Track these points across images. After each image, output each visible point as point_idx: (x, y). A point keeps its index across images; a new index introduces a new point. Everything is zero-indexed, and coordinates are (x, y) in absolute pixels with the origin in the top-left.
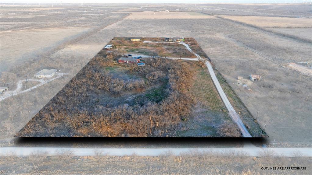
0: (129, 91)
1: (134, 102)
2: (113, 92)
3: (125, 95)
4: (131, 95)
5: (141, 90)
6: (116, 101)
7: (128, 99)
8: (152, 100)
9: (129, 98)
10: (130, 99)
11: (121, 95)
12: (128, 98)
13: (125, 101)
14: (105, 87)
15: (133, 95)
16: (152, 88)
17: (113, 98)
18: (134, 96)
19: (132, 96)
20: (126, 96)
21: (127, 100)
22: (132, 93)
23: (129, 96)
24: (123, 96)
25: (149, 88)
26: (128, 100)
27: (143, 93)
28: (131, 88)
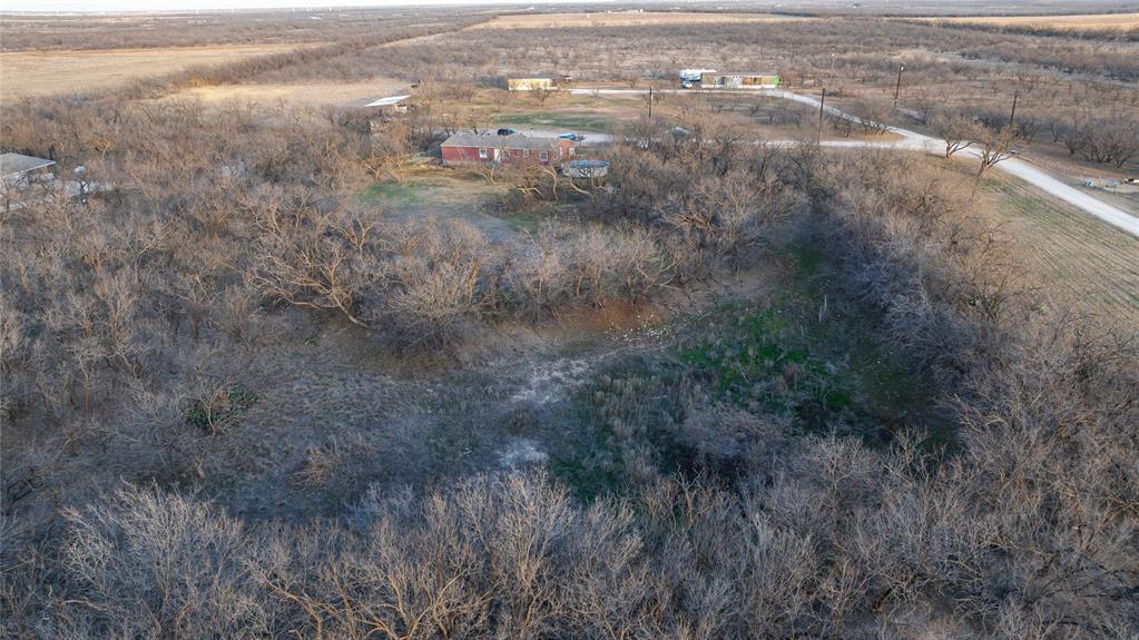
0: (532, 320)
1: (586, 418)
2: (388, 323)
3: (497, 354)
4: (553, 358)
5: (629, 311)
6: (416, 409)
7: (523, 395)
8: (754, 404)
9: (535, 380)
10: (543, 387)
11: (465, 355)
12: (523, 382)
13: (503, 408)
14: (316, 284)
15: (563, 354)
16: (714, 297)
17: (389, 380)
18: (580, 366)
19: (560, 363)
20: (503, 361)
21: (516, 398)
22: (559, 341)
23: (532, 364)
24: (480, 360)
25: (693, 301)
26: (527, 407)
27: (651, 337)
28: (552, 296)
